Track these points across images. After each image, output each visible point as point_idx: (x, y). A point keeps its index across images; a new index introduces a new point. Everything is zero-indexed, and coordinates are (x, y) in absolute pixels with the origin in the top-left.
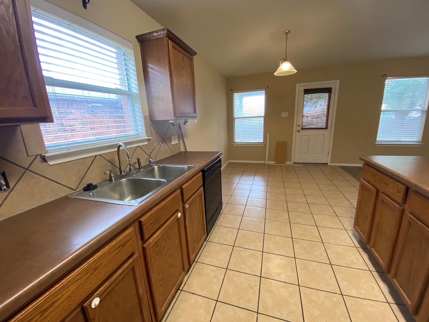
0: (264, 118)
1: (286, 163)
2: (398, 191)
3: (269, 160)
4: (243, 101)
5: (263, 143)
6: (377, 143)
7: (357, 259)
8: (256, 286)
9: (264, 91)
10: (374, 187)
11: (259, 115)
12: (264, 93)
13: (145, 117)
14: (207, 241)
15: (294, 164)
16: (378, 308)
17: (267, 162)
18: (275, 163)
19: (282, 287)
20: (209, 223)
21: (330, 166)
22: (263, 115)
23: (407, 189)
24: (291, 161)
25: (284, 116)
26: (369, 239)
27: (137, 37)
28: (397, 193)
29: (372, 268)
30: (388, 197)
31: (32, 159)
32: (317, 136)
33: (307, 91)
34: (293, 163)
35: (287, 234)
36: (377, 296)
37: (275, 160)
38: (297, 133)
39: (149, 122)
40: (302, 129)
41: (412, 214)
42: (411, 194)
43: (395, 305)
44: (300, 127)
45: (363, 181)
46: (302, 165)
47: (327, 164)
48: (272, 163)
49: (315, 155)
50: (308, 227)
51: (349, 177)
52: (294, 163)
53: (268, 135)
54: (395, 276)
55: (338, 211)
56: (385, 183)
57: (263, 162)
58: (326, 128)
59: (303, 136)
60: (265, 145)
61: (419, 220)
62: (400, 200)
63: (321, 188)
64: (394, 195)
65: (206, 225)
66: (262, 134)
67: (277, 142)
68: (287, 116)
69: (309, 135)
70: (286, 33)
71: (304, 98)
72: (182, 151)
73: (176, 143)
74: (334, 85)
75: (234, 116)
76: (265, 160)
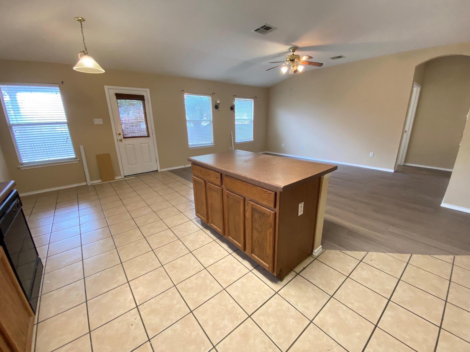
0: (68, 124)
1: (116, 178)
2: (217, 178)
3: (91, 180)
4: (17, 99)
5: (76, 158)
6: (190, 147)
7: (205, 237)
8: (135, 319)
9: (58, 88)
10: (202, 179)
11: (58, 121)
12: (59, 90)
14: (38, 323)
15: (125, 178)
16: (227, 261)
17: (89, 183)
18: (101, 181)
19: (162, 299)
20: (31, 296)
21: (161, 172)
22: (65, 121)
23: (221, 175)
24: (121, 175)
25: (98, 123)
26: (208, 219)
28: (217, 179)
29: (215, 238)
30: (212, 184)
32: (142, 145)
33: (120, 96)
34: (123, 177)
35: (147, 249)
36: (223, 254)
37: (101, 179)
38: (119, 142)
40: (124, 138)
41: (227, 190)
42: (224, 177)
43: (234, 253)
44: (122, 136)
45: (194, 177)
46: (134, 177)
47: (157, 171)
48: (98, 181)
49: (144, 164)
50: (163, 233)
51: (179, 178)
52: (125, 176)
53: (82, 147)
54: (229, 235)
55: (181, 208)
56: (209, 175)
57: (85, 184)
58: (148, 136)
59: (127, 146)
60: (81, 161)
61: (232, 192)
62: (219, 183)
63: (161, 194)
64: (216, 181)
65: (28, 301)
66: (72, 147)
67: (96, 155)
68: (102, 123)
69: (133, 144)
70: (80, 20)
71: (117, 103)
74: (145, 92)
75: (8, 122)
76: (86, 180)
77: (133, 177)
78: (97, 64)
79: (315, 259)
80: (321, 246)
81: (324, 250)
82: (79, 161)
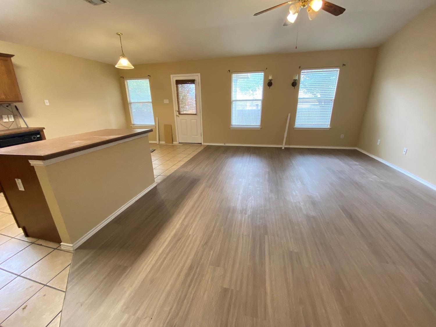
0: (152, 103)
1: (173, 143)
3: (159, 140)
6: (232, 127)
9: (148, 80)
11: (148, 101)
18: (165, 143)
21: (204, 145)
24: (176, 141)
25: (166, 102)
32: (192, 120)
34: (178, 143)
37: (165, 141)
40: (180, 114)
44: (178, 113)
47: (201, 143)
49: (192, 136)
59: (182, 121)
66: (152, 117)
67: (164, 125)
68: (168, 102)
69: (186, 120)
70: (119, 35)
71: (177, 87)
72: (22, 127)
73: (10, 120)
74: (197, 77)
75: (128, 101)
76: (156, 140)
77: (182, 144)
78: (130, 63)
79: (55, 249)
80: (71, 245)
81: (73, 252)
82: (156, 127)
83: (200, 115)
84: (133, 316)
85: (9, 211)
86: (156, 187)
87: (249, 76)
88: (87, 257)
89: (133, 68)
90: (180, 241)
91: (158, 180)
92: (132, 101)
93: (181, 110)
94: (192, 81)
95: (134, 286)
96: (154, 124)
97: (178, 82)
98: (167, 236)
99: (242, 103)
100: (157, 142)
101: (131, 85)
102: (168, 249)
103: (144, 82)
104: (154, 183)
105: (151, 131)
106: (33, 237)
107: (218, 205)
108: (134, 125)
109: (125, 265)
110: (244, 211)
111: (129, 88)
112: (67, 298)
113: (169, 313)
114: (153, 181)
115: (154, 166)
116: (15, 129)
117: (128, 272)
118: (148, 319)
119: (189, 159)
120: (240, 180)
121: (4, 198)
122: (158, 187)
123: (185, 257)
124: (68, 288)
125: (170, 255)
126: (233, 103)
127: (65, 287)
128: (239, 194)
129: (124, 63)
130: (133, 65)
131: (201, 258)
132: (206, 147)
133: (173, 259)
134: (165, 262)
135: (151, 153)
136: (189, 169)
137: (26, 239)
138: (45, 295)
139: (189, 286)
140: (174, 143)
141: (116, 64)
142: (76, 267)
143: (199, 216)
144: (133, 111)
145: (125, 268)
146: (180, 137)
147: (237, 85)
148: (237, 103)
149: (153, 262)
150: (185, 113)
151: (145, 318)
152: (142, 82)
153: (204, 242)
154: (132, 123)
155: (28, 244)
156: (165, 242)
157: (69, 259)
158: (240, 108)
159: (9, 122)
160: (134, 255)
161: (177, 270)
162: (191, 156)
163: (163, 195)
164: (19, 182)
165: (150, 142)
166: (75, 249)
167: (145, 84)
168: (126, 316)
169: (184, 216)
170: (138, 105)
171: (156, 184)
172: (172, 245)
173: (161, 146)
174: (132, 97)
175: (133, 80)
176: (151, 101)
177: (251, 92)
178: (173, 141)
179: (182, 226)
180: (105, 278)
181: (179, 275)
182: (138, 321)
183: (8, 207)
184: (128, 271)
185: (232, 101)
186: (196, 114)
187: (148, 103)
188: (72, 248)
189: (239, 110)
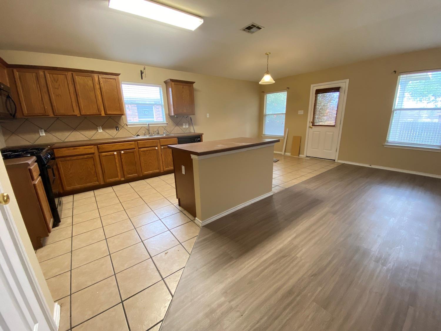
0: (285, 115)
9: (286, 92)
11: (282, 112)
13: (166, 114)
15: (306, 157)
18: (291, 154)
21: (337, 162)
24: (303, 154)
25: (300, 114)
27: (164, 82)
31: (124, 124)
32: (327, 133)
38: (310, 129)
39: (168, 116)
44: (312, 124)
47: (335, 160)
48: (288, 154)
49: (324, 151)
59: (315, 132)
66: (283, 128)
67: (294, 136)
68: (303, 113)
70: (268, 54)
71: (316, 97)
72: (192, 132)
73: (187, 127)
74: (344, 84)
75: (264, 113)
76: (282, 151)
79: (192, 221)
80: (201, 222)
81: (201, 227)
82: (284, 138)
83: (340, 127)
84: (228, 303)
85: (175, 187)
86: (271, 196)
87: (430, 76)
88: (208, 236)
89: (274, 82)
90: (285, 258)
91: (275, 190)
92: (267, 113)
93: (316, 120)
94: (337, 89)
95: (234, 278)
96: (283, 135)
97: (318, 92)
98: (273, 247)
99: (414, 113)
100: (283, 153)
101: (270, 98)
102: (272, 260)
103: (282, 95)
104: (271, 192)
105: (278, 141)
106: (183, 207)
107: (342, 239)
108: (264, 135)
109: (232, 256)
110: (381, 260)
111: (267, 101)
112: (190, 260)
113: (258, 322)
114: (270, 189)
115: (274, 176)
116: (188, 133)
117: (233, 264)
118: (238, 314)
119: (314, 176)
120: (386, 217)
121: (174, 177)
122: (273, 197)
123: (286, 277)
124: (193, 253)
125: (272, 267)
126: (395, 113)
127: (191, 251)
128: (379, 236)
129: (267, 79)
130: (274, 80)
131: (305, 288)
132: (340, 165)
133: (274, 273)
134: (266, 271)
135: (274, 163)
136: (311, 186)
137: (178, 207)
138: (178, 251)
139: (285, 309)
140: (300, 156)
141: (260, 80)
142: (201, 239)
143: (313, 241)
144: (267, 122)
145: (231, 259)
146: (309, 150)
147: (406, 89)
148: (401, 113)
149: (255, 266)
150: (320, 124)
151: (237, 311)
152: (280, 94)
153: (312, 272)
154: (263, 133)
155: (179, 211)
156: (270, 251)
157: (197, 232)
158: (409, 119)
159: (186, 128)
160: (241, 251)
161: (275, 286)
162: (318, 173)
163: (277, 206)
164: (183, 168)
165: (274, 152)
166: (202, 226)
167: (283, 97)
168: (223, 299)
169: (294, 235)
170: (272, 117)
171: (272, 193)
172: (275, 258)
173: (285, 157)
174: (268, 110)
175: (272, 94)
176: (285, 112)
177: (433, 98)
178: (299, 154)
179: (291, 244)
180: (216, 258)
181: (276, 292)
182: (231, 309)
183: (175, 184)
184: (233, 262)
185: (393, 110)
186: (334, 126)
187: (281, 115)
188: (201, 224)
189: (405, 122)
